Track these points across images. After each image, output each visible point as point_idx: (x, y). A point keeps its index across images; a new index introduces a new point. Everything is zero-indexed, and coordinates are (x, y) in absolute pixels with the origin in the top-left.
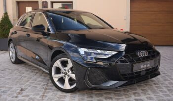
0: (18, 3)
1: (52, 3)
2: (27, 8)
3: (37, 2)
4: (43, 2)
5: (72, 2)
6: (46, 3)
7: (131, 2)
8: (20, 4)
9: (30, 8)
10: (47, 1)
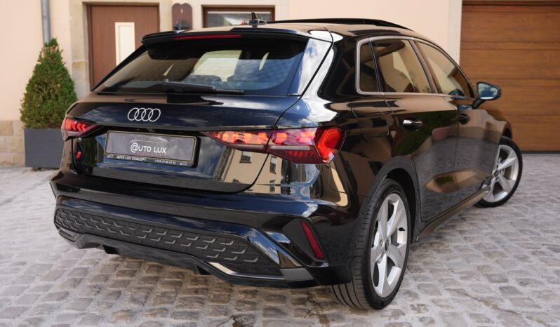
0: (89, 7)
1: (205, 10)
2: (117, 24)
3: (156, 6)
4: (176, 7)
6: (187, 8)
7: (464, 11)
8: (96, 11)
9: (129, 26)
10: (189, 3)
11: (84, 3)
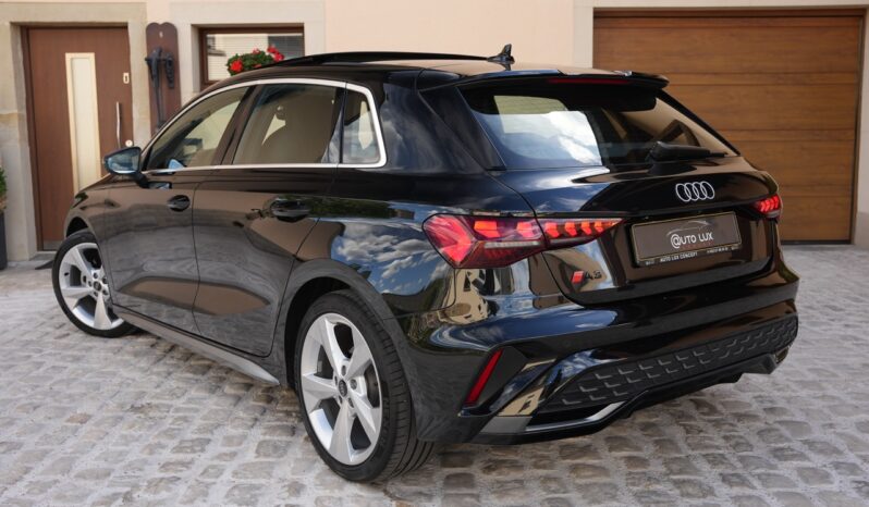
0: (25, 31)
1: (203, 33)
2: (68, 56)
3: (124, 27)
4: (152, 29)
5: (300, 28)
6: (170, 29)
7: (595, 28)
8: (36, 37)
9: (88, 58)
10: (173, 22)
11: (14, 24)
